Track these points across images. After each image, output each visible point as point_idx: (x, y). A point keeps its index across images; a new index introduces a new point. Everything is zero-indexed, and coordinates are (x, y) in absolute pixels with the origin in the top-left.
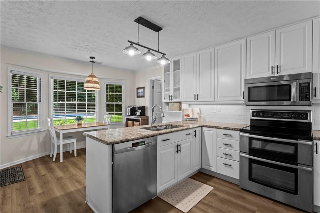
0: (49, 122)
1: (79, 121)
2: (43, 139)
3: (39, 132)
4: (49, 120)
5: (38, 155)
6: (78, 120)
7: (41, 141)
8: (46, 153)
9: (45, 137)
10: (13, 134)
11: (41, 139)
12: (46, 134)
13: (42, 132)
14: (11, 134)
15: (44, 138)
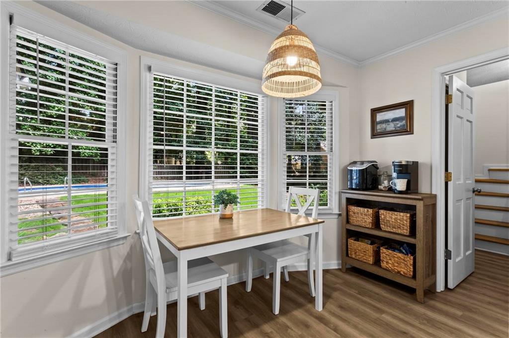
0: (140, 212)
1: (226, 206)
2: (121, 262)
3: (111, 242)
4: (139, 204)
5: (107, 318)
6: (223, 203)
7: (115, 273)
8: (130, 307)
9: (129, 257)
10: (15, 260)
11: (117, 264)
12: (131, 248)
13: (121, 242)
14: (10, 259)
15: (125, 261)
